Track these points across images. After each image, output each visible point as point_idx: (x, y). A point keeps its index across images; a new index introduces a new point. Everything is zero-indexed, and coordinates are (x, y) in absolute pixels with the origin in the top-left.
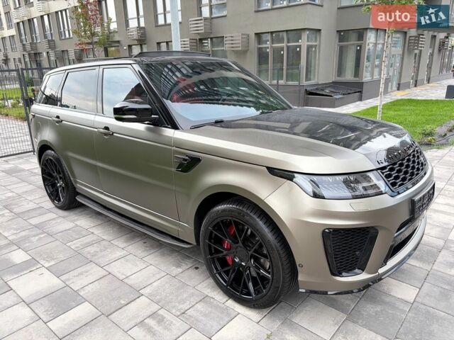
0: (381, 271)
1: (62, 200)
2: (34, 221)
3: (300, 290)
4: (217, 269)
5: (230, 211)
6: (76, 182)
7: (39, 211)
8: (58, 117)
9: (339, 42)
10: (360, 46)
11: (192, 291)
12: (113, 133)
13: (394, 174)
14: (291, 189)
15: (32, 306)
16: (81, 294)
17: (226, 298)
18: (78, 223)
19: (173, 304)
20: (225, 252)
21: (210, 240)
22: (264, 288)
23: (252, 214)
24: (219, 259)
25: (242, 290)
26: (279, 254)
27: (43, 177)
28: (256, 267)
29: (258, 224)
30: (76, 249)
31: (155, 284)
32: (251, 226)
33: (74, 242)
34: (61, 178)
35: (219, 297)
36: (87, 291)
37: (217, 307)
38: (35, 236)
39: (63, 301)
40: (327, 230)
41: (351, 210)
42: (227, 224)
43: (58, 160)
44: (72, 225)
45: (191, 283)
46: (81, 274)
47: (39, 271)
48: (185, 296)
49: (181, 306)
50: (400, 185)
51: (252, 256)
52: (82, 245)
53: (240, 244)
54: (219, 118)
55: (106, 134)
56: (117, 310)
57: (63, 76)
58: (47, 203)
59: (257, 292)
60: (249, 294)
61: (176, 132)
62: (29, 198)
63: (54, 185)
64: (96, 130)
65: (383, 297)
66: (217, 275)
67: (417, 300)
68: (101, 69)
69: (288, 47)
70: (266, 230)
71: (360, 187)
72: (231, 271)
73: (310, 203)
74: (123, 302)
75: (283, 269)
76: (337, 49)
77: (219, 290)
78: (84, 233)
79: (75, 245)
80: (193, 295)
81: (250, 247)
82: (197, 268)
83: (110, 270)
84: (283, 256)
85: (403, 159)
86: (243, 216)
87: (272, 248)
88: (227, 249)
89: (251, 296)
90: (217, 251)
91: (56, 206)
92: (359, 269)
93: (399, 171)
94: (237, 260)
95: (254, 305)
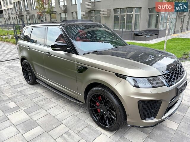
0: (163, 118)
1: (30, 81)
2: (19, 89)
3: (128, 125)
4: (93, 114)
5: (99, 90)
6: (36, 74)
7: (21, 85)
8: (29, 47)
9: (149, 13)
10: (158, 15)
11: (83, 122)
12: (51, 55)
13: (170, 77)
14: (125, 83)
15: (17, 127)
16: (37, 122)
17: (97, 126)
18: (37, 91)
19: (75, 128)
20: (97, 107)
21: (91, 102)
22: (113, 123)
23: (108, 93)
24: (94, 110)
25: (104, 123)
26: (119, 110)
27: (23, 71)
28: (110, 114)
29: (111, 97)
30: (36, 102)
31: (68, 119)
32: (108, 97)
33: (35, 99)
34: (30, 72)
35: (94, 125)
36: (39, 121)
37: (93, 130)
38: (19, 96)
39: (30, 125)
40: (140, 101)
41: (150, 93)
42: (98, 96)
43: (29, 64)
44: (34, 92)
45: (83, 119)
46: (37, 113)
47: (20, 112)
48: (80, 124)
49: (78, 129)
50: (172, 82)
51: (108, 110)
52: (38, 101)
53: (103, 104)
54: (95, 50)
55: (48, 55)
56: (52, 130)
57: (31, 29)
58: (25, 82)
59: (110, 124)
60: (106, 125)
61: (77, 56)
62: (17, 79)
63: (27, 74)
64: (44, 53)
65: (163, 128)
66: (93, 116)
67: (178, 129)
68: (47, 27)
69: (127, 15)
70: (114, 100)
71: (155, 82)
72: (99, 115)
73: (133, 89)
74: (54, 126)
75: (121, 116)
76: (148, 16)
77: (94, 122)
78: (39, 95)
79: (35, 100)
80: (83, 124)
81: (107, 106)
82: (85, 112)
83: (49, 112)
84: (121, 111)
85: (174, 70)
86: (105, 93)
87: (117, 107)
88: (97, 106)
89: (107, 126)
90: (94, 107)
91: (28, 83)
92: (153, 117)
93: (172, 75)
94: (102, 111)
95: (108, 130)
